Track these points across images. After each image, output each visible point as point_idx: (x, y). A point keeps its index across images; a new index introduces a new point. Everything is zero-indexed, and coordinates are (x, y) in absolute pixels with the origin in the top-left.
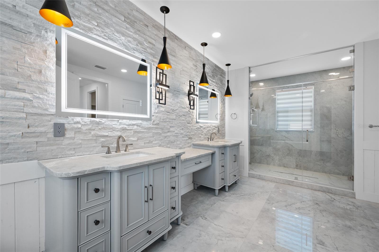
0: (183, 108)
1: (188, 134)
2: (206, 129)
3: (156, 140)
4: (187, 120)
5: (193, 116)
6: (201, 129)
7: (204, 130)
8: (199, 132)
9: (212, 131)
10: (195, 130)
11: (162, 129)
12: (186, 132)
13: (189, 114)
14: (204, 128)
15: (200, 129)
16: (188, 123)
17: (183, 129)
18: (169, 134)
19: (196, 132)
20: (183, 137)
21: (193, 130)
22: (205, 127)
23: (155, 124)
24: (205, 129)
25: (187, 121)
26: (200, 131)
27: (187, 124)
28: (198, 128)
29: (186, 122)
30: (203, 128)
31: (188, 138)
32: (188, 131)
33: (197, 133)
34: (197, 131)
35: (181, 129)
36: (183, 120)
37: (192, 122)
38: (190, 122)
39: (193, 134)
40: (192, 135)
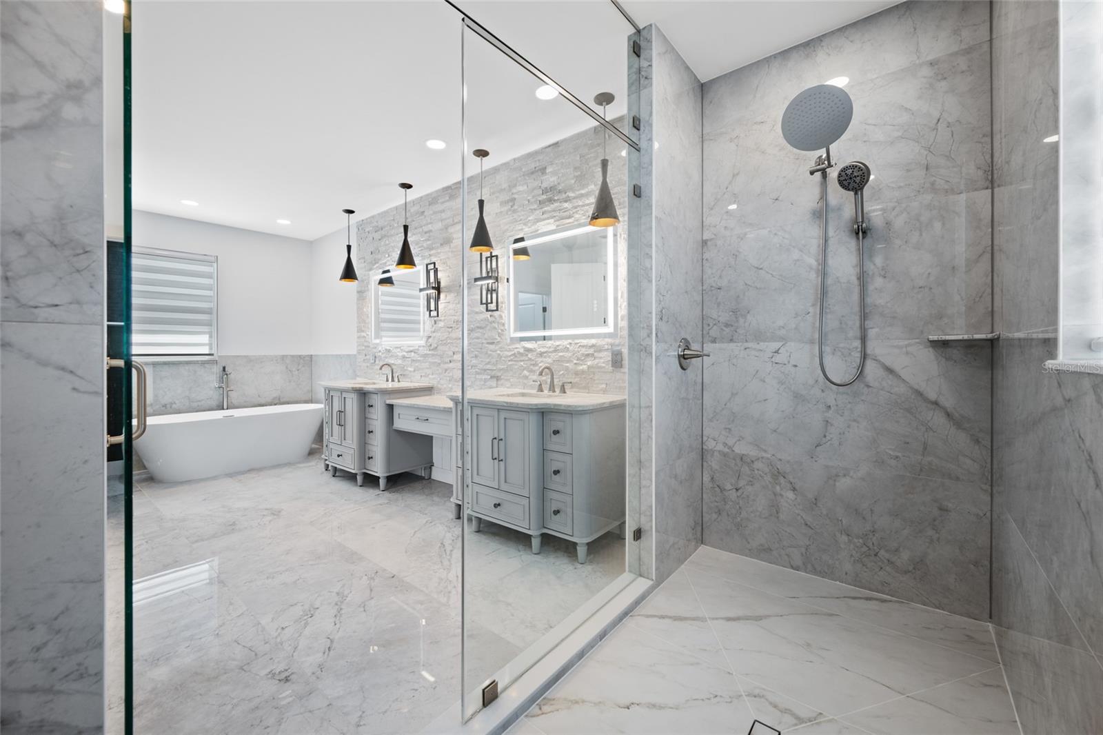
0: (477, 313)
1: (489, 367)
2: (549, 357)
3: (433, 374)
4: (486, 336)
5: (504, 325)
6: (529, 356)
7: (540, 359)
8: (522, 363)
9: (575, 362)
10: (509, 359)
11: (441, 356)
12: (484, 363)
13: (491, 323)
14: (541, 354)
15: (527, 355)
16: (488, 343)
17: (476, 356)
18: (451, 365)
19: (510, 363)
20: (477, 373)
21: (503, 359)
22: (543, 350)
23: (432, 350)
24: (545, 357)
25: (486, 339)
26: (526, 362)
27: (487, 345)
28: (519, 353)
29: (484, 341)
30: (535, 353)
31: (489, 377)
32: (488, 360)
33: (516, 367)
34: (515, 361)
35: (472, 355)
36: (478, 338)
37: (499, 339)
38: (496, 341)
39: (503, 369)
40: (500, 370)
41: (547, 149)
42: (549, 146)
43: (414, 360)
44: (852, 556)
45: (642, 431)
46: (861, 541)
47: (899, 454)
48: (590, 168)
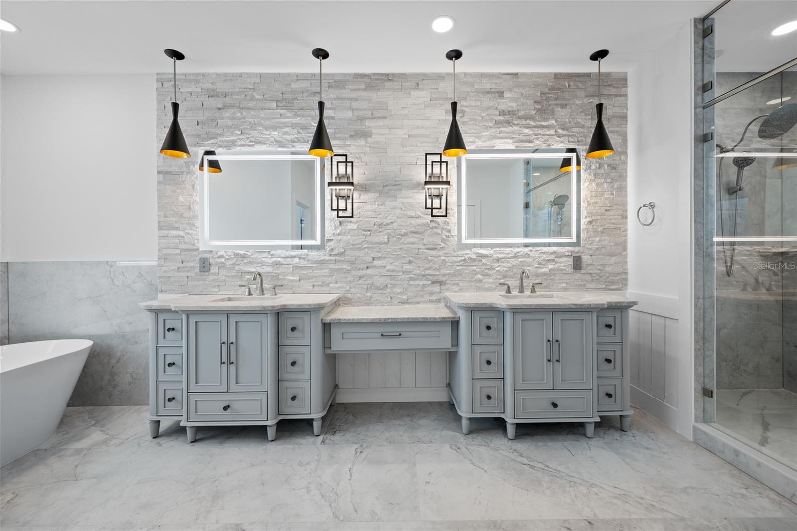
0: (412, 217)
1: (428, 272)
2: (508, 262)
3: (336, 283)
4: (425, 241)
5: (449, 231)
6: (484, 261)
7: (497, 264)
8: (475, 268)
9: (536, 266)
10: (458, 264)
11: (352, 263)
12: (422, 269)
13: (432, 228)
14: (498, 260)
15: (481, 260)
16: (428, 249)
17: (410, 262)
18: (369, 272)
19: (458, 268)
20: (411, 279)
21: (450, 264)
22: (500, 256)
23: (336, 255)
24: (503, 262)
25: (425, 245)
26: (480, 267)
27: (426, 251)
28: (471, 258)
29: (423, 247)
30: (490, 258)
31: (430, 283)
32: (428, 266)
33: (467, 272)
34: (466, 266)
35: (404, 261)
36: (414, 243)
37: (443, 245)
38: (439, 247)
39: (449, 274)
40: (444, 275)
41: (505, 76)
42: (508, 74)
43: (297, 267)
44: (728, 372)
45: (706, 315)
46: (732, 363)
47: (748, 312)
48: (550, 105)
